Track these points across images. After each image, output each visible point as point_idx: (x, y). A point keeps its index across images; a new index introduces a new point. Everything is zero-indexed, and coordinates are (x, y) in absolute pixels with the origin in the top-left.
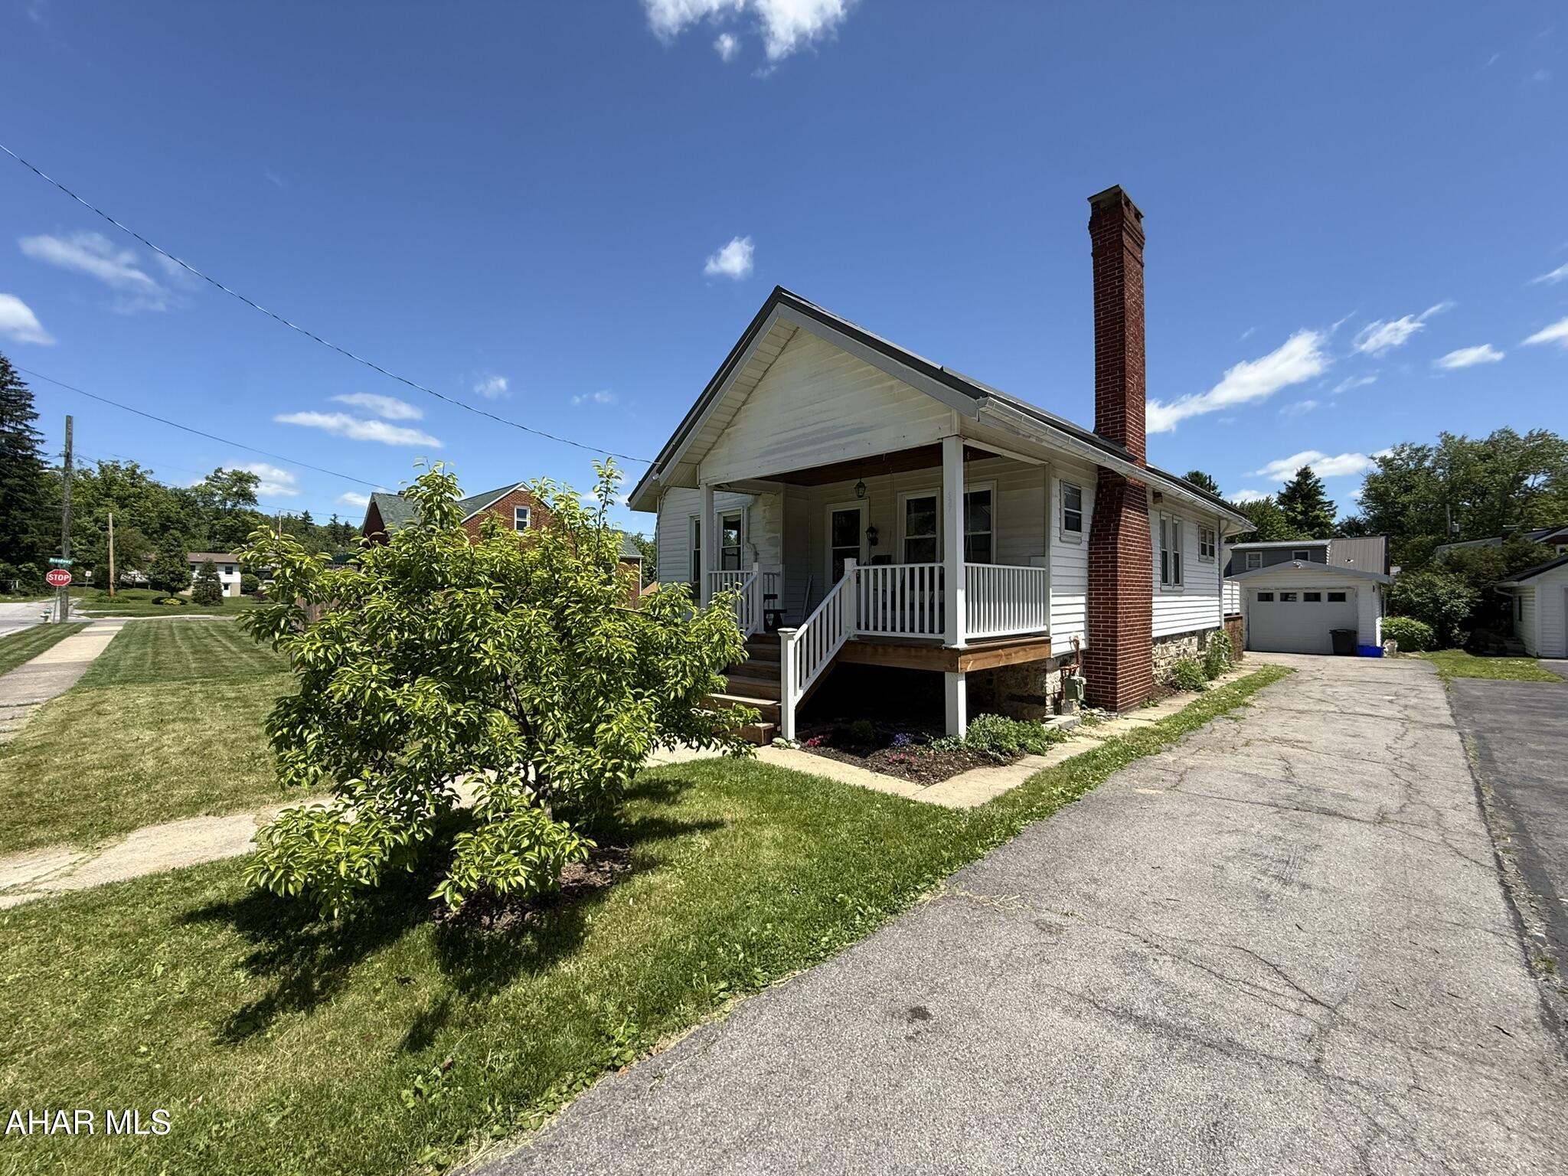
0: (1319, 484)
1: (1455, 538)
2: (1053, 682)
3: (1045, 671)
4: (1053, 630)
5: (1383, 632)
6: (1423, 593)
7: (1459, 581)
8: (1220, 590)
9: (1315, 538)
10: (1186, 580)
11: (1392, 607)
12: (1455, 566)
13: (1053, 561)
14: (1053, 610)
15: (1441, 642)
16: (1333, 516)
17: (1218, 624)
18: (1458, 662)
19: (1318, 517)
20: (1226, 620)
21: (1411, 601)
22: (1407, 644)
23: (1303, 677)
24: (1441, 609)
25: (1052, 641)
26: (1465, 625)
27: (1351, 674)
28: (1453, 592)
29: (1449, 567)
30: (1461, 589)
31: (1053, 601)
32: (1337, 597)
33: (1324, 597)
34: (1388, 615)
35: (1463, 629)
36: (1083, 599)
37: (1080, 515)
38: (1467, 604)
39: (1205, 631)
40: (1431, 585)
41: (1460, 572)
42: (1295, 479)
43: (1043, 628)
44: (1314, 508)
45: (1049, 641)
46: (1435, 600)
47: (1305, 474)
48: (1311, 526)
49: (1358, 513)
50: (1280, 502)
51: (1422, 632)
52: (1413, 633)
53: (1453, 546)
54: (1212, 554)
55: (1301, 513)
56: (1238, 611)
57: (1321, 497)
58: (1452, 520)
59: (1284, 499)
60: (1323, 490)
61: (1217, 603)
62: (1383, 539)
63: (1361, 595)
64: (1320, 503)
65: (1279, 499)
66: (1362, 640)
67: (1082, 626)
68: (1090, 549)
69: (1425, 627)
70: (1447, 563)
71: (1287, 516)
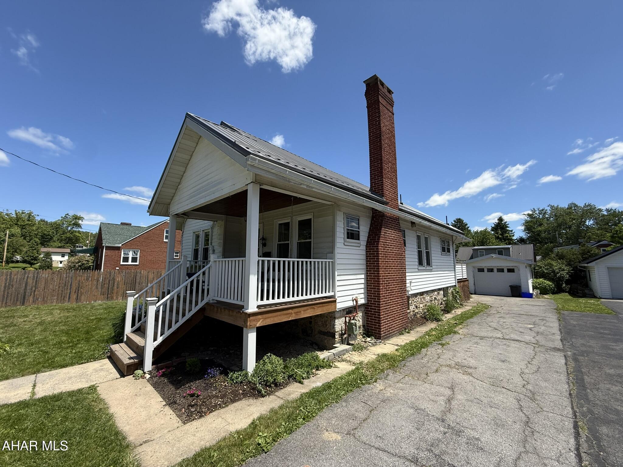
0: (507, 223)
1: (561, 245)
2: (339, 324)
3: (335, 318)
4: (338, 294)
5: (533, 286)
6: (548, 268)
7: (563, 264)
8: (455, 268)
9: (507, 245)
10: (433, 264)
11: (536, 275)
12: (561, 257)
13: (337, 256)
14: (337, 283)
15: (558, 290)
16: (513, 236)
17: (454, 284)
18: (566, 301)
19: (507, 236)
20: (458, 282)
21: (544, 272)
22: (544, 291)
23: (493, 311)
24: (556, 276)
25: (337, 301)
26: (567, 282)
27: (516, 309)
28: (560, 268)
29: (558, 257)
30: (564, 267)
31: (337, 278)
32: (511, 270)
33: (506, 270)
34: (535, 278)
35: (567, 284)
36: (363, 276)
37: (359, 232)
38: (567, 273)
39: (447, 287)
40: (551, 265)
41: (563, 259)
42: (497, 222)
43: (331, 294)
44: (506, 232)
45: (335, 301)
46: (554, 271)
47: (500, 219)
48: (505, 240)
49: (524, 235)
50: (492, 230)
51: (549, 286)
52: (546, 286)
53: (559, 248)
54: (449, 251)
55: (501, 235)
56: (466, 277)
57: (508, 228)
58: (559, 238)
59: (493, 229)
60: (508, 226)
61: (454, 274)
62: (532, 245)
63: (521, 270)
64: (508, 231)
65: (492, 229)
66: (523, 290)
67: (362, 291)
68: (367, 249)
69: (551, 283)
70: (557, 256)
71: (495, 236)
